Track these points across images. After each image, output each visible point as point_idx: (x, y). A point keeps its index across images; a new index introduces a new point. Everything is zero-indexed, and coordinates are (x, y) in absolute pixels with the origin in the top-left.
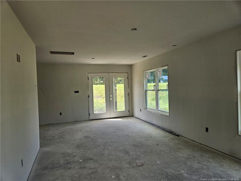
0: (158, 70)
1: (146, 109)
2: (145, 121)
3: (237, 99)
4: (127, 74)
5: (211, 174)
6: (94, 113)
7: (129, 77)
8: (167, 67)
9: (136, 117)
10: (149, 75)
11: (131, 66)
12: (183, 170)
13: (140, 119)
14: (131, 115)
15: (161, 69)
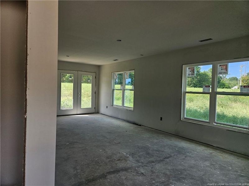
0: (125, 73)
1: (112, 106)
2: (111, 117)
3: (181, 96)
4: (95, 73)
5: (165, 144)
6: (61, 109)
7: (97, 77)
8: (134, 71)
9: (101, 114)
10: (116, 76)
11: (99, 67)
12: (148, 143)
13: (106, 115)
14: (97, 112)
15: (128, 72)
